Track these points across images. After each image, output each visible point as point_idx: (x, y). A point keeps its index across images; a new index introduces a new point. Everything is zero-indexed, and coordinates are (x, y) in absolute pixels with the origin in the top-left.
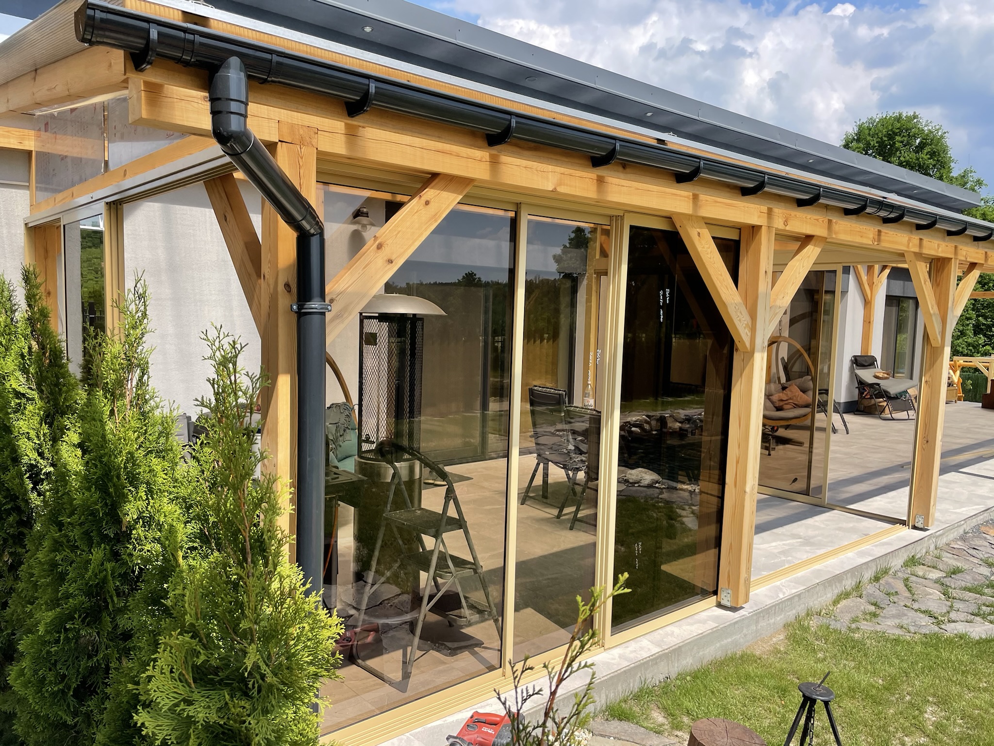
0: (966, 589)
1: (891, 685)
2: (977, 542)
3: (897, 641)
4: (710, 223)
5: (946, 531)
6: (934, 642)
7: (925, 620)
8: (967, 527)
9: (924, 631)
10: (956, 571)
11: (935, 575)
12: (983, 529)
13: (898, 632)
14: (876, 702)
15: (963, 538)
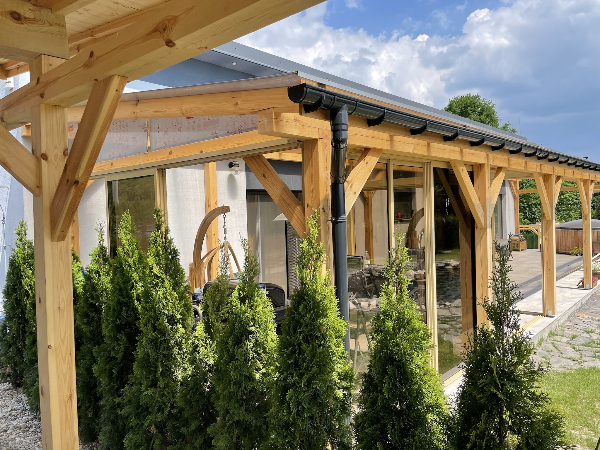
0: (583, 345)
1: (573, 395)
2: (577, 321)
3: (565, 374)
4: (467, 164)
5: (562, 316)
6: (582, 372)
7: (572, 363)
8: (569, 314)
9: (575, 368)
10: (574, 337)
11: (565, 340)
12: (576, 314)
13: (562, 369)
14: (572, 404)
15: (569, 320)
